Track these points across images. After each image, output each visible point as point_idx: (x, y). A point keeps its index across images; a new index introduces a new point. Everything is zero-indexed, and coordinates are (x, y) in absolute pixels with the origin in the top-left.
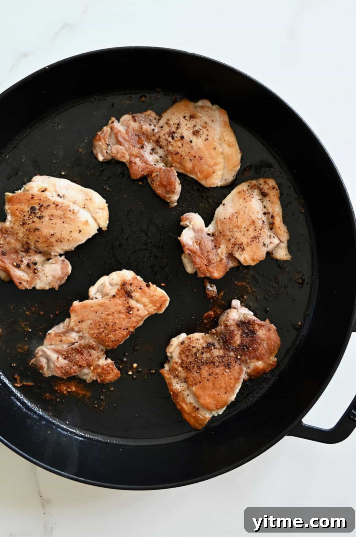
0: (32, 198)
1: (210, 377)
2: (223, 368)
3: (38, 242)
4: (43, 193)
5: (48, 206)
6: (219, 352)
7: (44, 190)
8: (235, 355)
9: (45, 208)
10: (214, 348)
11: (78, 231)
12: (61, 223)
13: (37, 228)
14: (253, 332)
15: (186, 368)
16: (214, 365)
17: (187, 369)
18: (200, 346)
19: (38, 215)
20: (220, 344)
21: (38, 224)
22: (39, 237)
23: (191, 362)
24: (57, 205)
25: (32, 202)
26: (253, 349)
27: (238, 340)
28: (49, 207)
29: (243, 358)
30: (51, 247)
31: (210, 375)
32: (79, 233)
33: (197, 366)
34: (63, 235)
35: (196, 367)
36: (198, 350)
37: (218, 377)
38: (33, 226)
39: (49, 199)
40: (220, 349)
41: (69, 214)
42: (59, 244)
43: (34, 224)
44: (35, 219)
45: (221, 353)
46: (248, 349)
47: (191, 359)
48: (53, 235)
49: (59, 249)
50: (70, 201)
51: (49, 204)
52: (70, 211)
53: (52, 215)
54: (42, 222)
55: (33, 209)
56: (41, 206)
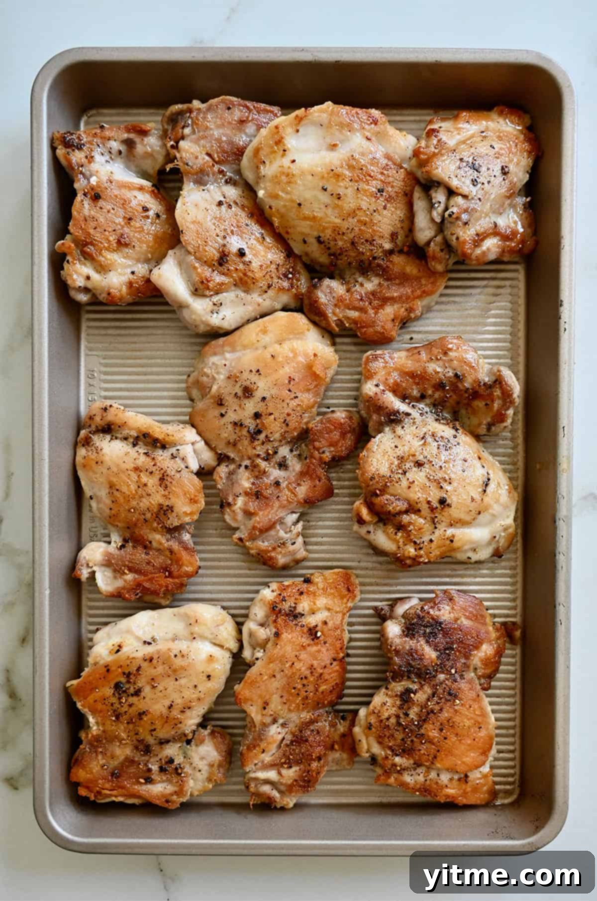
0: (108, 671)
1: (444, 731)
2: (448, 704)
3: (154, 730)
4: (120, 653)
5: (139, 669)
6: (425, 693)
7: (118, 648)
8: (447, 674)
9: (134, 675)
10: (415, 694)
11: (205, 678)
12: (172, 683)
13: (142, 711)
14: (437, 623)
15: (404, 751)
16: (435, 714)
17: (406, 751)
18: (394, 709)
19: (132, 690)
20: (415, 682)
21: (140, 704)
22: (152, 723)
23: (403, 740)
24: (151, 660)
25: (111, 676)
26: (458, 644)
27: (430, 654)
28: (141, 669)
29: (459, 665)
30: (179, 725)
31: (441, 730)
32: (209, 680)
33: (416, 737)
34: (185, 697)
35: (415, 739)
36: (398, 717)
37: (454, 722)
38: (133, 711)
39: (133, 658)
40: (422, 686)
41: (179, 662)
42: (188, 713)
43: (133, 709)
44: (133, 700)
45: (428, 690)
46: (452, 649)
47: (399, 736)
48: (170, 707)
49: (191, 721)
50: (167, 640)
51: (138, 666)
52: (176, 656)
53: (153, 679)
54: (144, 698)
55: (117, 686)
56: (128, 675)
